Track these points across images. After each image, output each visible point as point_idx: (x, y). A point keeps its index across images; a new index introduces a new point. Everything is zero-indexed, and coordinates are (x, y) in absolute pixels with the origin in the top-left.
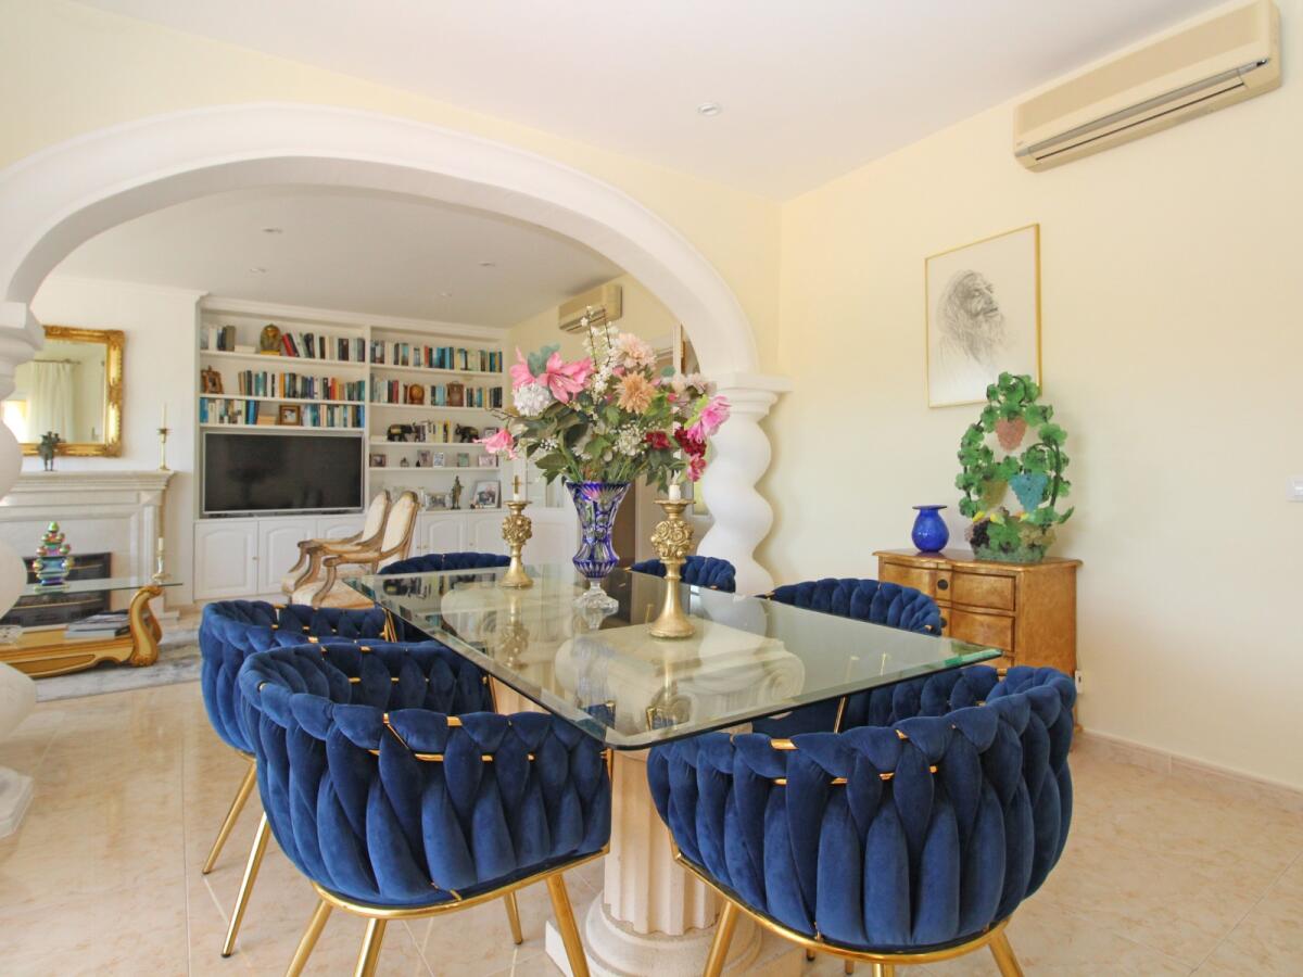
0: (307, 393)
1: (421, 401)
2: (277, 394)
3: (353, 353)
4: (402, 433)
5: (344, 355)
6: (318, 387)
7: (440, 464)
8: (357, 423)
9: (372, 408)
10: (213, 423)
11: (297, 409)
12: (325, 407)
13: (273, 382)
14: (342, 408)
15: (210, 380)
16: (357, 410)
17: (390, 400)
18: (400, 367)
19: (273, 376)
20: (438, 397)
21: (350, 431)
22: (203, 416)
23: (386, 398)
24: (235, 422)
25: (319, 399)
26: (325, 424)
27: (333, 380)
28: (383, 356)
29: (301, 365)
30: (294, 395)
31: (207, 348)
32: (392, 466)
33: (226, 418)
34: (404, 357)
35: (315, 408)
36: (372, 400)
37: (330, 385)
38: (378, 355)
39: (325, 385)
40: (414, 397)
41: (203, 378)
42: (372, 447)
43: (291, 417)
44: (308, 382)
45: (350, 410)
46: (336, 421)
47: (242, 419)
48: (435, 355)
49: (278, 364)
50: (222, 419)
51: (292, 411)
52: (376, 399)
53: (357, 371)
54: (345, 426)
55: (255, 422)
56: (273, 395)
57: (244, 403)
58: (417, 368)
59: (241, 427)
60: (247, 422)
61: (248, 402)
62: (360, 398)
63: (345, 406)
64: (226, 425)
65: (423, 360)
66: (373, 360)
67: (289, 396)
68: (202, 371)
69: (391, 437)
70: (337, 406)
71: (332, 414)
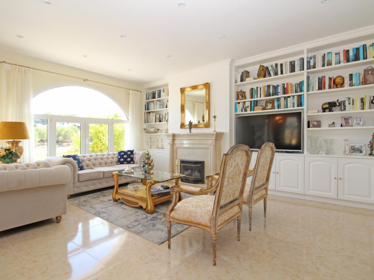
0: (276, 93)
1: (342, 85)
2: (262, 96)
3: (297, 67)
4: (330, 106)
5: (293, 70)
6: (280, 90)
7: (359, 124)
8: (300, 104)
9: (308, 95)
10: (239, 112)
11: (272, 102)
12: (283, 98)
13: (260, 91)
14: (292, 97)
15: (241, 95)
16: (300, 97)
17: (320, 88)
18: (326, 67)
19: (260, 88)
20: (354, 81)
21: (296, 109)
22: (236, 110)
23: (317, 88)
24: (246, 111)
25: (281, 95)
26: (283, 107)
27: (287, 84)
28: (315, 64)
29: (272, 80)
30: (270, 96)
31: (237, 82)
32: (325, 127)
33: (243, 110)
34: (328, 61)
35: (278, 99)
36: (308, 90)
37: (285, 87)
38: (312, 64)
39: (284, 87)
40: (337, 83)
41: (238, 95)
42: (308, 116)
43: (270, 106)
44: (275, 88)
45: (296, 97)
46: (289, 105)
47: (249, 109)
48: (351, 54)
49: (263, 83)
50: (242, 110)
51: (270, 103)
52: (311, 89)
53: (301, 76)
54: (294, 107)
55: (254, 110)
56: (260, 97)
57: (250, 102)
58: (338, 65)
59: (249, 112)
60: (251, 110)
61: (251, 102)
62: (301, 90)
63: (293, 96)
64: (244, 112)
65: (342, 58)
66: (309, 68)
67: (267, 96)
68: (237, 92)
69: (324, 110)
70: (289, 97)
71: (287, 101)
